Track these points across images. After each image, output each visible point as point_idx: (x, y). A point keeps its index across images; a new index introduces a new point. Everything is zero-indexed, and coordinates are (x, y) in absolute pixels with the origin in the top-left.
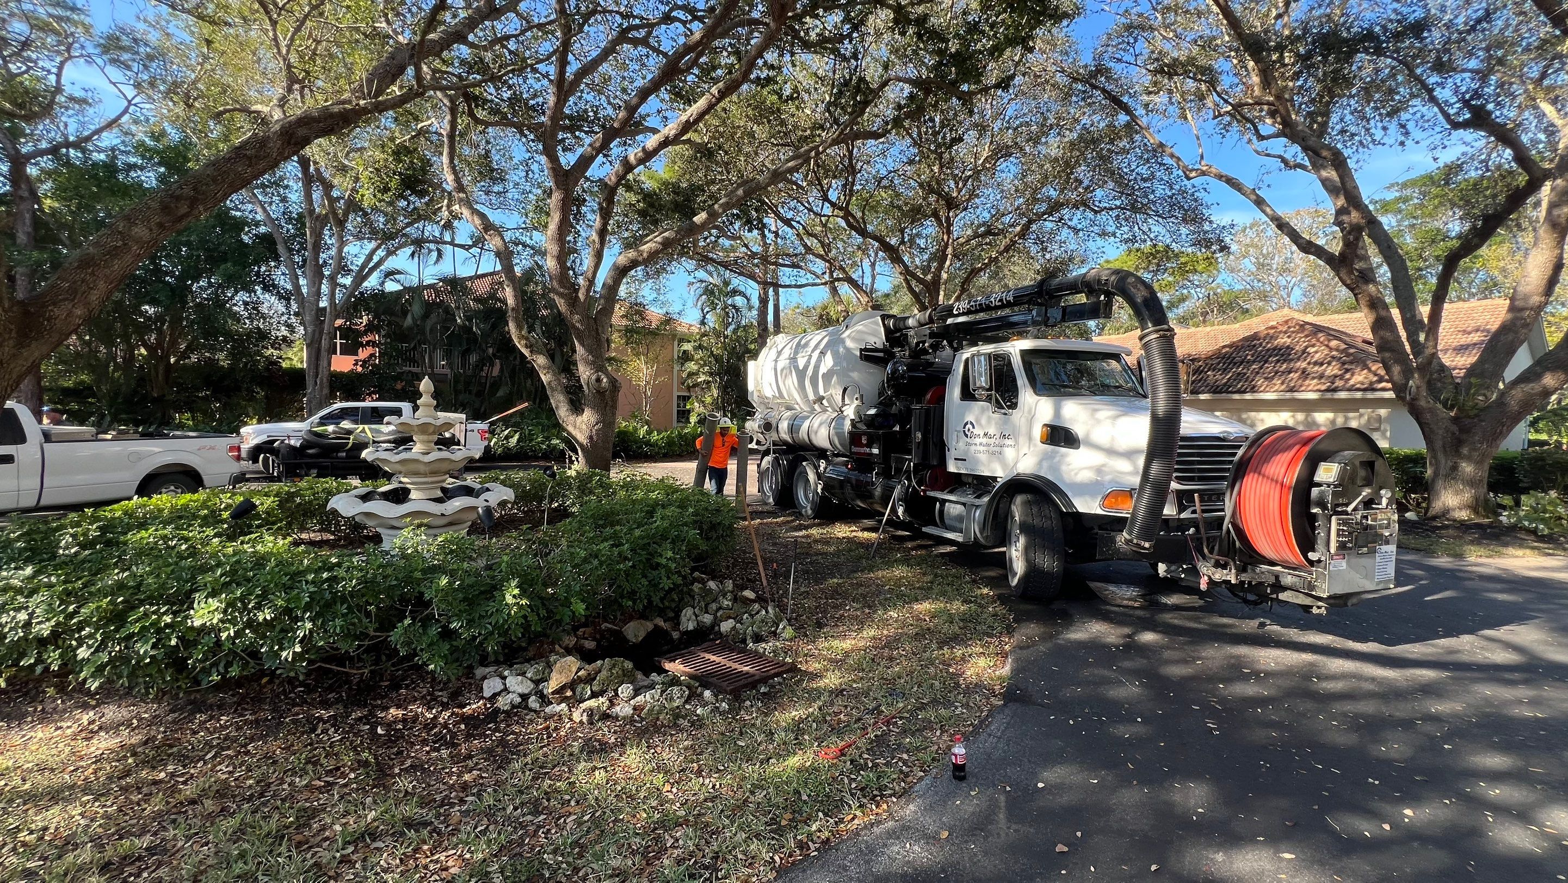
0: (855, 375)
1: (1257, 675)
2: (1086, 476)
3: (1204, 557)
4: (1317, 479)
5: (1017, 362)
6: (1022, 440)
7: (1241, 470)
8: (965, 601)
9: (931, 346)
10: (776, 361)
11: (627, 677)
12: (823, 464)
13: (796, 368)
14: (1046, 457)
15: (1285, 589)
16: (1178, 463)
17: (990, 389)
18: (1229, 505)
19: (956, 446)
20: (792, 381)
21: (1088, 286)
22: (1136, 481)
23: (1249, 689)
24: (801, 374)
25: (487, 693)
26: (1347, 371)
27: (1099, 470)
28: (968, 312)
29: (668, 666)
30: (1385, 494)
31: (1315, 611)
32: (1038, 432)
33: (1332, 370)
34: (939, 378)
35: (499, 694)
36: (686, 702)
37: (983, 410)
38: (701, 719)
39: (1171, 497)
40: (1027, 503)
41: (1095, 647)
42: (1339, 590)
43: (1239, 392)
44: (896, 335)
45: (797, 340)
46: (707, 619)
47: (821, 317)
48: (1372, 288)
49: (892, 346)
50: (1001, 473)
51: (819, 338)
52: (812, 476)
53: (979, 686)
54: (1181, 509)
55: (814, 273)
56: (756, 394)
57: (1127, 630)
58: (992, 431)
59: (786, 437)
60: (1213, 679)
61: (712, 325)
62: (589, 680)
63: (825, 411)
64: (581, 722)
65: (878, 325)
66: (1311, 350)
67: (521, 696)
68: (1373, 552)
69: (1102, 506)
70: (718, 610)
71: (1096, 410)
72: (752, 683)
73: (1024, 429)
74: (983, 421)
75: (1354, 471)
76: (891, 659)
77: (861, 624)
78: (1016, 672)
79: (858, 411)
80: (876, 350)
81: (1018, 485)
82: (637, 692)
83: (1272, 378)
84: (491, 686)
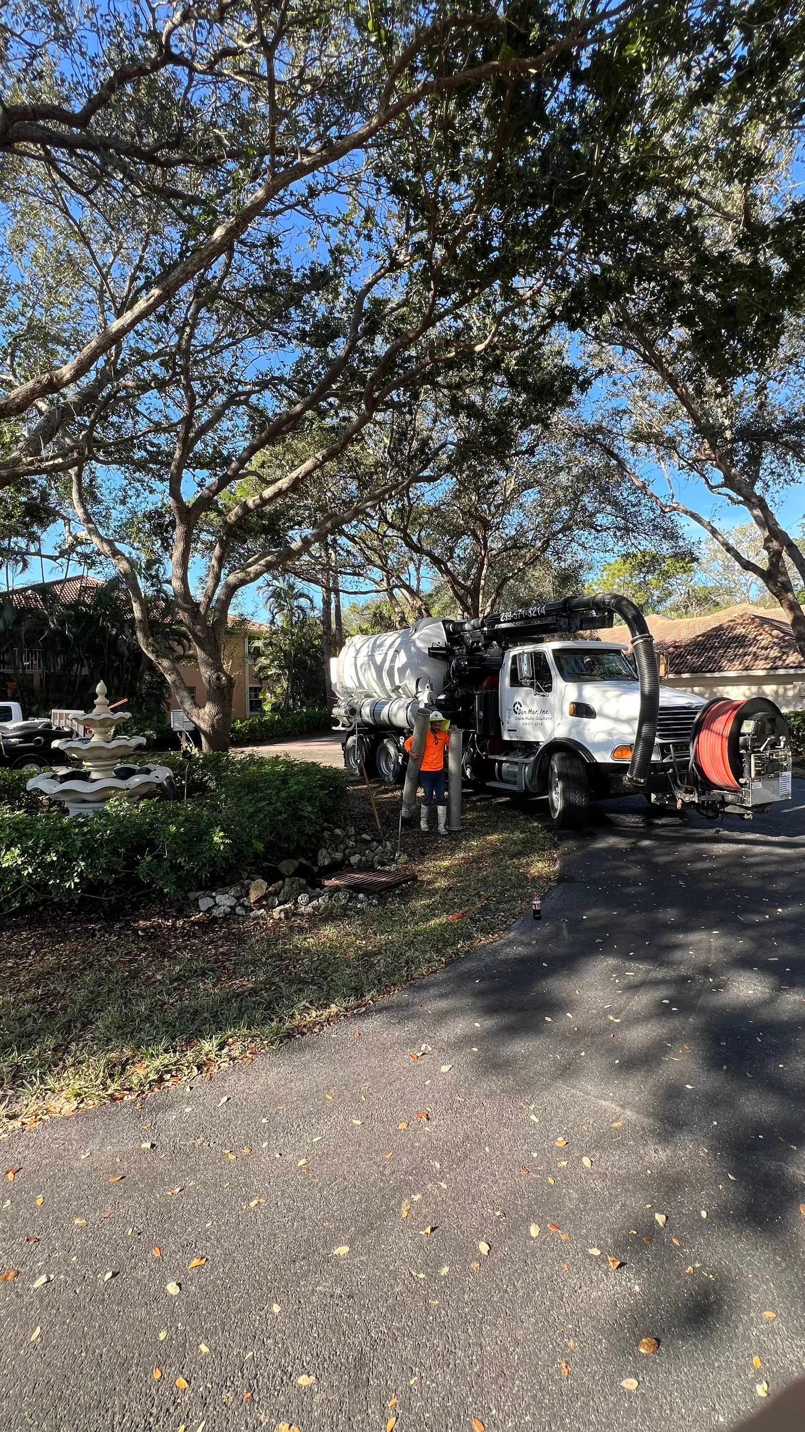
0: (424, 669)
1: (710, 858)
2: (601, 737)
3: (679, 787)
4: (742, 731)
5: (550, 658)
6: (557, 714)
7: (698, 728)
8: (521, 832)
9: (483, 645)
10: (356, 658)
11: (302, 890)
12: (402, 740)
13: (375, 664)
14: (574, 725)
15: (728, 804)
16: (660, 725)
17: (532, 678)
18: (692, 751)
19: (509, 721)
20: (372, 674)
21: (598, 605)
22: (633, 739)
23: (705, 865)
24: (379, 669)
25: (203, 907)
26: (784, 653)
27: (610, 733)
28: (512, 620)
29: (327, 883)
30: (783, 739)
31: (746, 817)
32: (567, 708)
33: (774, 653)
34: (492, 671)
35: (212, 907)
36: (349, 901)
37: (527, 694)
38: (362, 910)
39: (656, 749)
40: (562, 759)
41: (613, 851)
42: (759, 802)
43: (710, 671)
44: (455, 634)
45: (372, 640)
46: (339, 856)
47: (375, 615)
48: (790, 595)
49: (452, 645)
50: (543, 739)
51: (391, 640)
52: (392, 750)
53: (540, 877)
54: (664, 756)
55: (374, 581)
56: (338, 686)
57: (632, 840)
58: (534, 709)
59: (369, 720)
60: (684, 861)
61: (280, 624)
62: (276, 894)
63: (400, 697)
64: (280, 919)
65: (439, 627)
66: (759, 638)
67: (230, 907)
68: (777, 776)
69: (613, 757)
70: (345, 849)
71: (605, 691)
72: (389, 888)
73: (557, 707)
74: (528, 701)
75: (763, 726)
76: (480, 869)
77: (453, 851)
78: (562, 867)
79: (430, 698)
80: (441, 649)
81: (556, 746)
82: (311, 899)
83: (733, 660)
84: (205, 903)
